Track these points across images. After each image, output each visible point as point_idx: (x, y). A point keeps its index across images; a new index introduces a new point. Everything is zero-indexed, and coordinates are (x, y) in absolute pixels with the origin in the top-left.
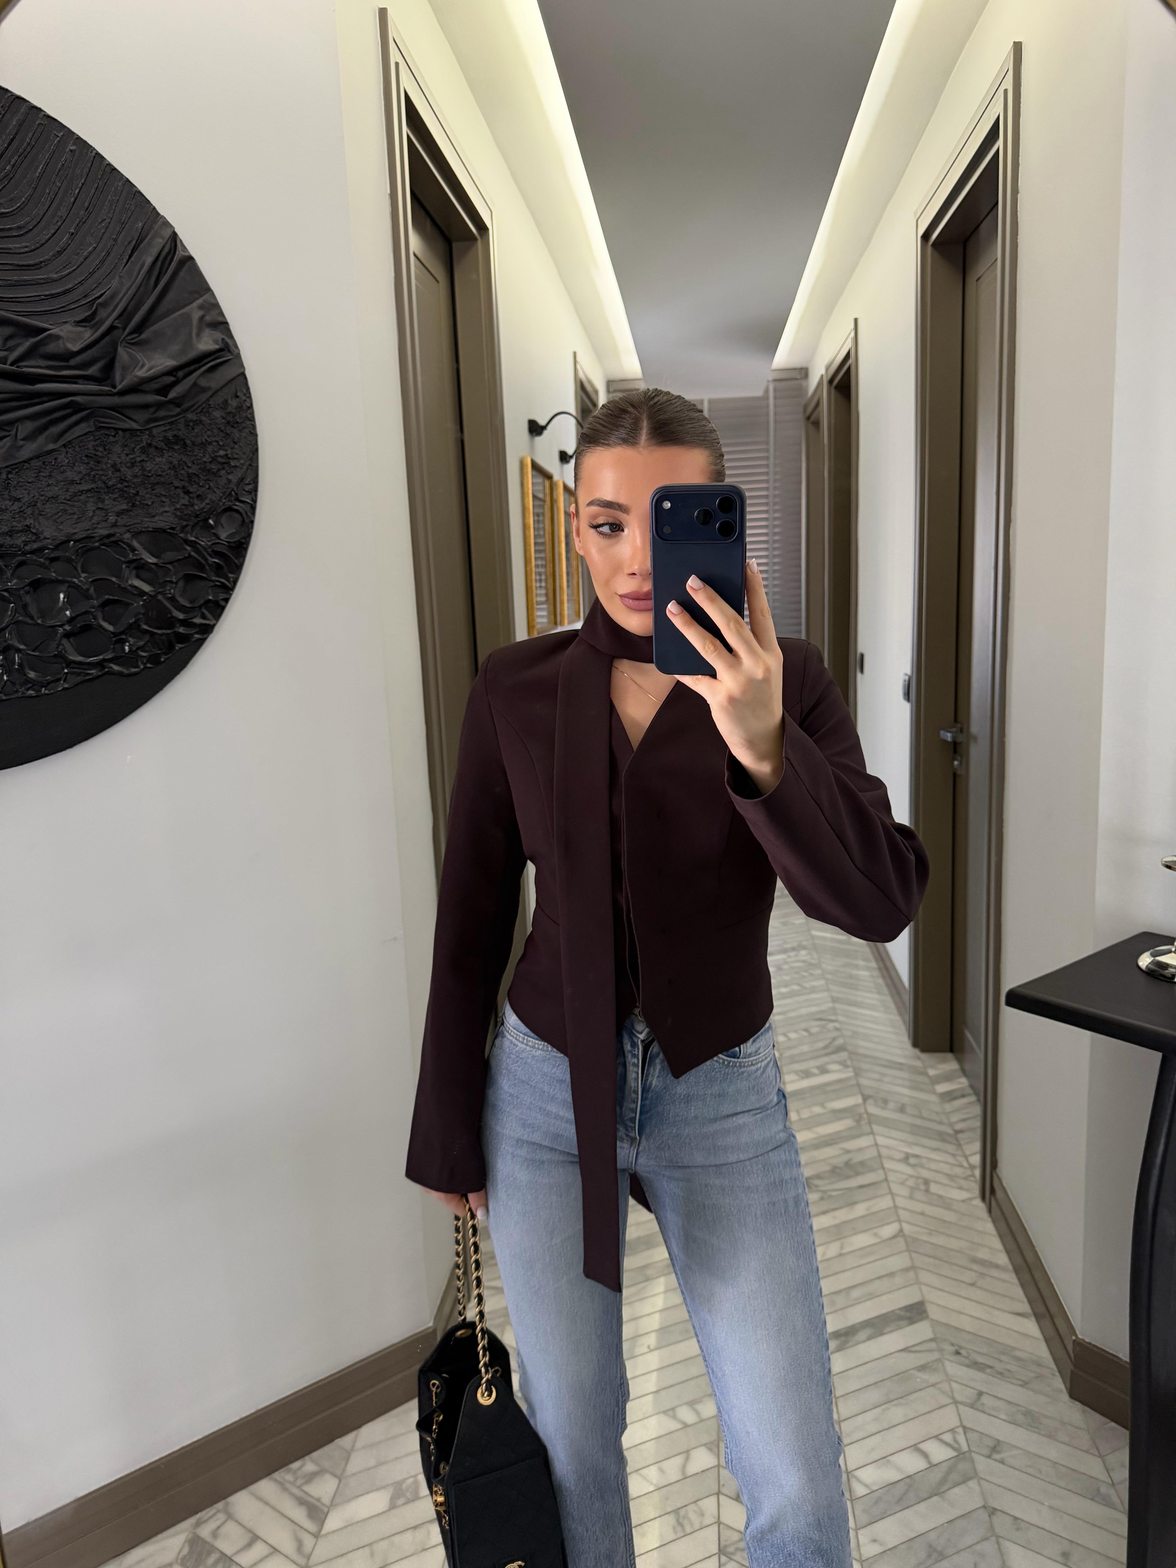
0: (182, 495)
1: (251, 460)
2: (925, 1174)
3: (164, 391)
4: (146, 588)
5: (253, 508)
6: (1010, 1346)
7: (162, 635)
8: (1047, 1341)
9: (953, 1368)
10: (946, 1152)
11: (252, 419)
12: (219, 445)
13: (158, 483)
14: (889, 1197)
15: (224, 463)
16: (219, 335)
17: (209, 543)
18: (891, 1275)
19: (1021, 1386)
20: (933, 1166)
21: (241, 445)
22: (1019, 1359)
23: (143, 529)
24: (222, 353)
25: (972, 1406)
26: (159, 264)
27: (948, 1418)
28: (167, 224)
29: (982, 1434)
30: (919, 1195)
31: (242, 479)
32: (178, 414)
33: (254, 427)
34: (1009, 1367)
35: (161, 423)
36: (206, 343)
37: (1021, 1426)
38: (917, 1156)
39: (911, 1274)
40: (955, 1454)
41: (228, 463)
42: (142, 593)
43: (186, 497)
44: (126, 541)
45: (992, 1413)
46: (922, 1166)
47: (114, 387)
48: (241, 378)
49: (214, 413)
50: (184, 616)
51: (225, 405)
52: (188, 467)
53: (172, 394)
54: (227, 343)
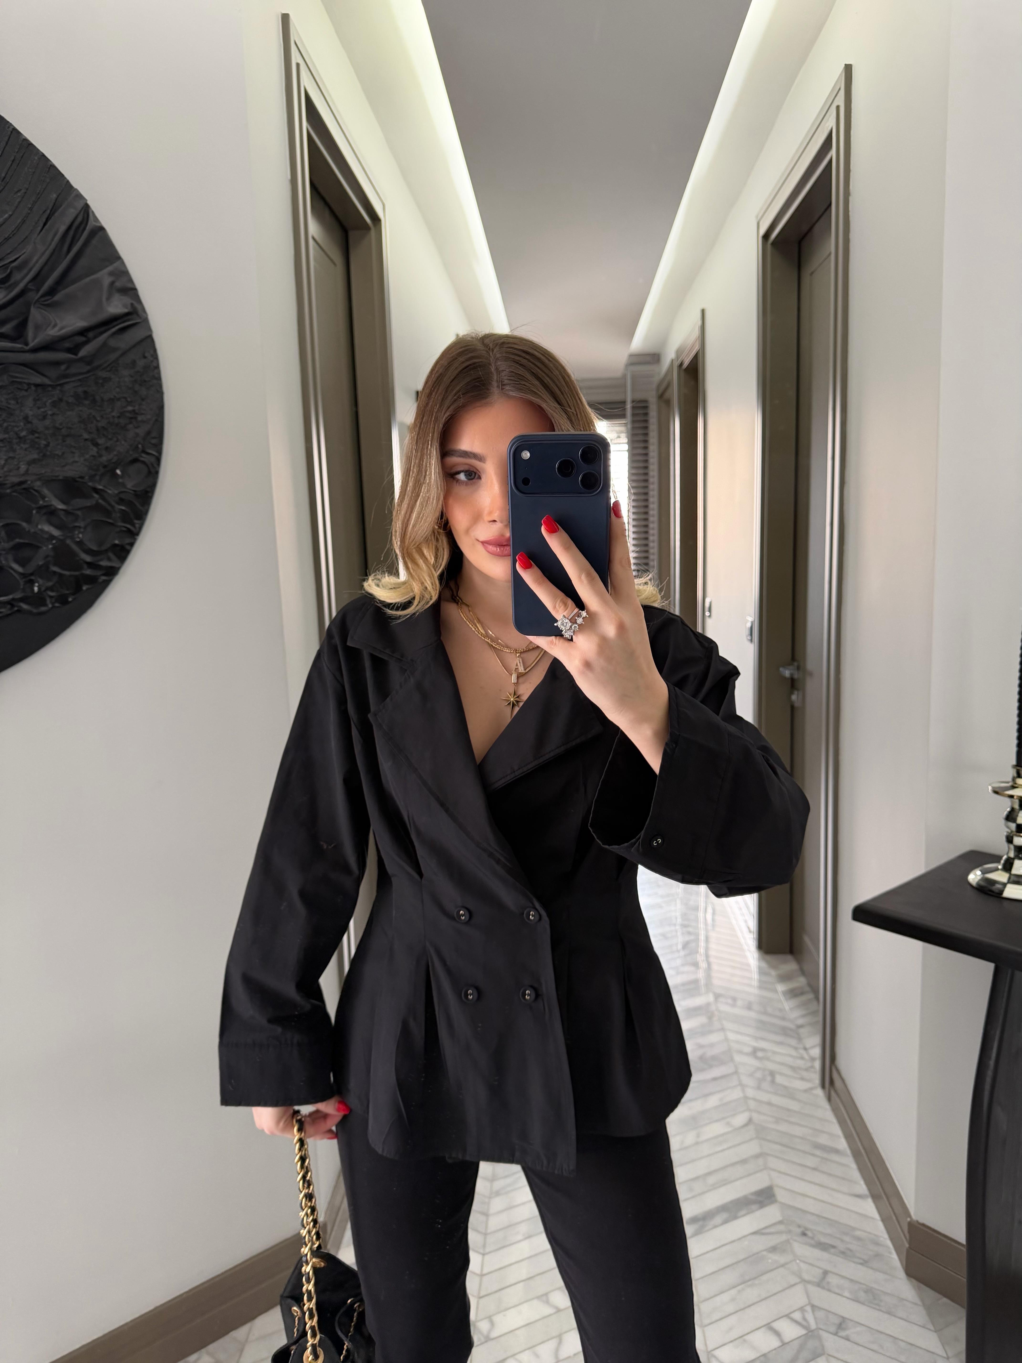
0: (91, 447)
1: (158, 416)
2: (771, 1066)
3: (74, 350)
4: (56, 533)
5: (158, 460)
6: (851, 1227)
7: (71, 576)
8: (883, 1220)
9: (801, 1249)
10: (790, 1046)
11: (159, 378)
12: (127, 401)
13: (68, 436)
14: (739, 1088)
15: (131, 418)
16: (127, 300)
17: (116, 492)
18: (744, 1162)
19: (861, 1264)
20: (778, 1058)
21: (149, 401)
22: (859, 1239)
23: (54, 478)
24: (130, 317)
25: (819, 1285)
26: (71, 233)
27: (797, 1297)
28: (79, 196)
29: (829, 1312)
30: (765, 1085)
31: (149, 433)
32: (88, 372)
33: (160, 386)
34: (850, 1246)
35: (73, 379)
36: (116, 307)
37: (863, 1304)
38: (763, 1050)
39: (760, 1161)
40: (804, 1332)
41: (136, 418)
42: (52, 537)
43: (95, 449)
44: (36, 488)
45: (837, 1291)
46: (768, 1059)
47: (27, 344)
48: (148, 341)
49: (123, 371)
50: (93, 559)
51: (134, 363)
52: (97, 421)
53: (82, 353)
54: (136, 307)
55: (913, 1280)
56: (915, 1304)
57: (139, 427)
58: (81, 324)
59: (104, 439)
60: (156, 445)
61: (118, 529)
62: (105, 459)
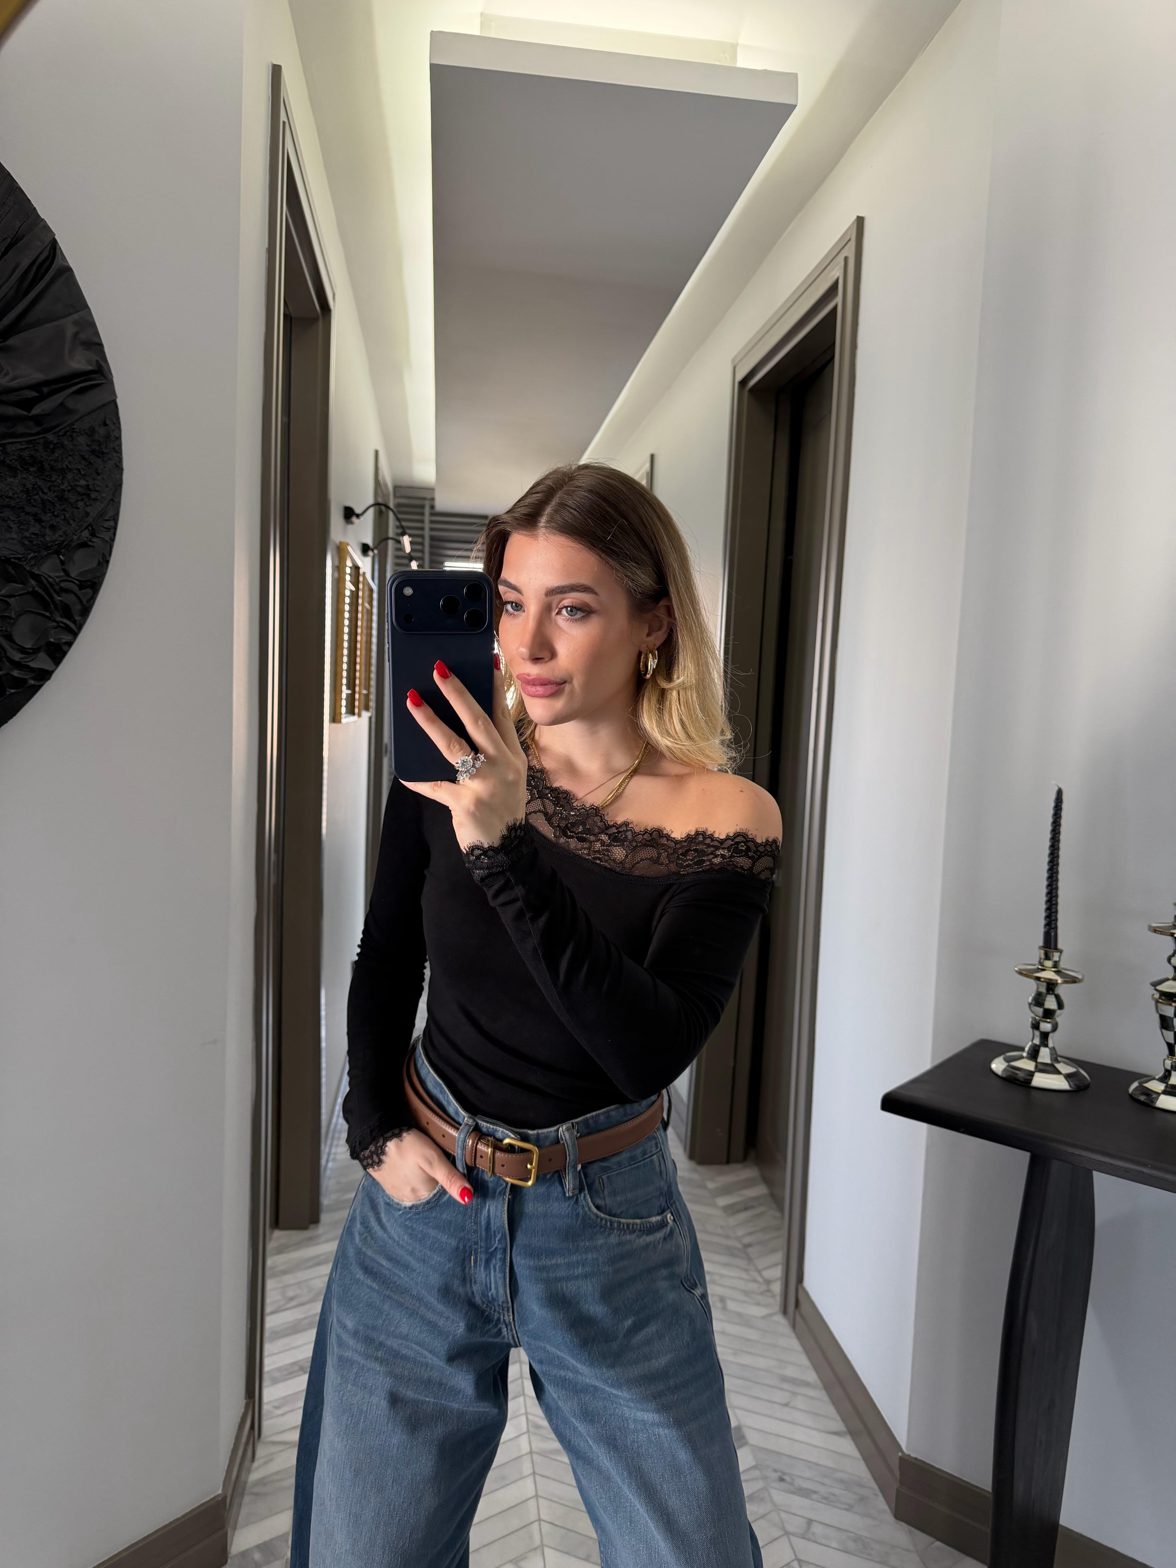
0: (33, 522)
1: (114, 495)
2: (720, 1291)
3: (26, 405)
5: (110, 546)
6: (831, 1468)
8: (863, 1457)
9: (781, 1497)
11: (118, 451)
12: (80, 473)
15: (84, 494)
16: (91, 355)
17: (58, 580)
19: (847, 1510)
20: (728, 1283)
21: (105, 477)
22: (842, 1481)
24: (93, 376)
27: (781, 1552)
28: (46, 228)
29: (817, 1565)
31: (101, 515)
32: (37, 434)
33: (120, 461)
34: (832, 1490)
35: (17, 440)
36: (78, 362)
41: (88, 496)
43: (37, 525)
45: (823, 1542)
48: (112, 406)
49: (79, 438)
50: (21, 658)
51: (91, 432)
52: (43, 493)
53: (36, 411)
54: (101, 366)
55: (903, 1524)
56: (908, 1551)
57: (91, 505)
58: (38, 376)
59: (49, 515)
60: (108, 529)
61: (55, 624)
62: (48, 539)
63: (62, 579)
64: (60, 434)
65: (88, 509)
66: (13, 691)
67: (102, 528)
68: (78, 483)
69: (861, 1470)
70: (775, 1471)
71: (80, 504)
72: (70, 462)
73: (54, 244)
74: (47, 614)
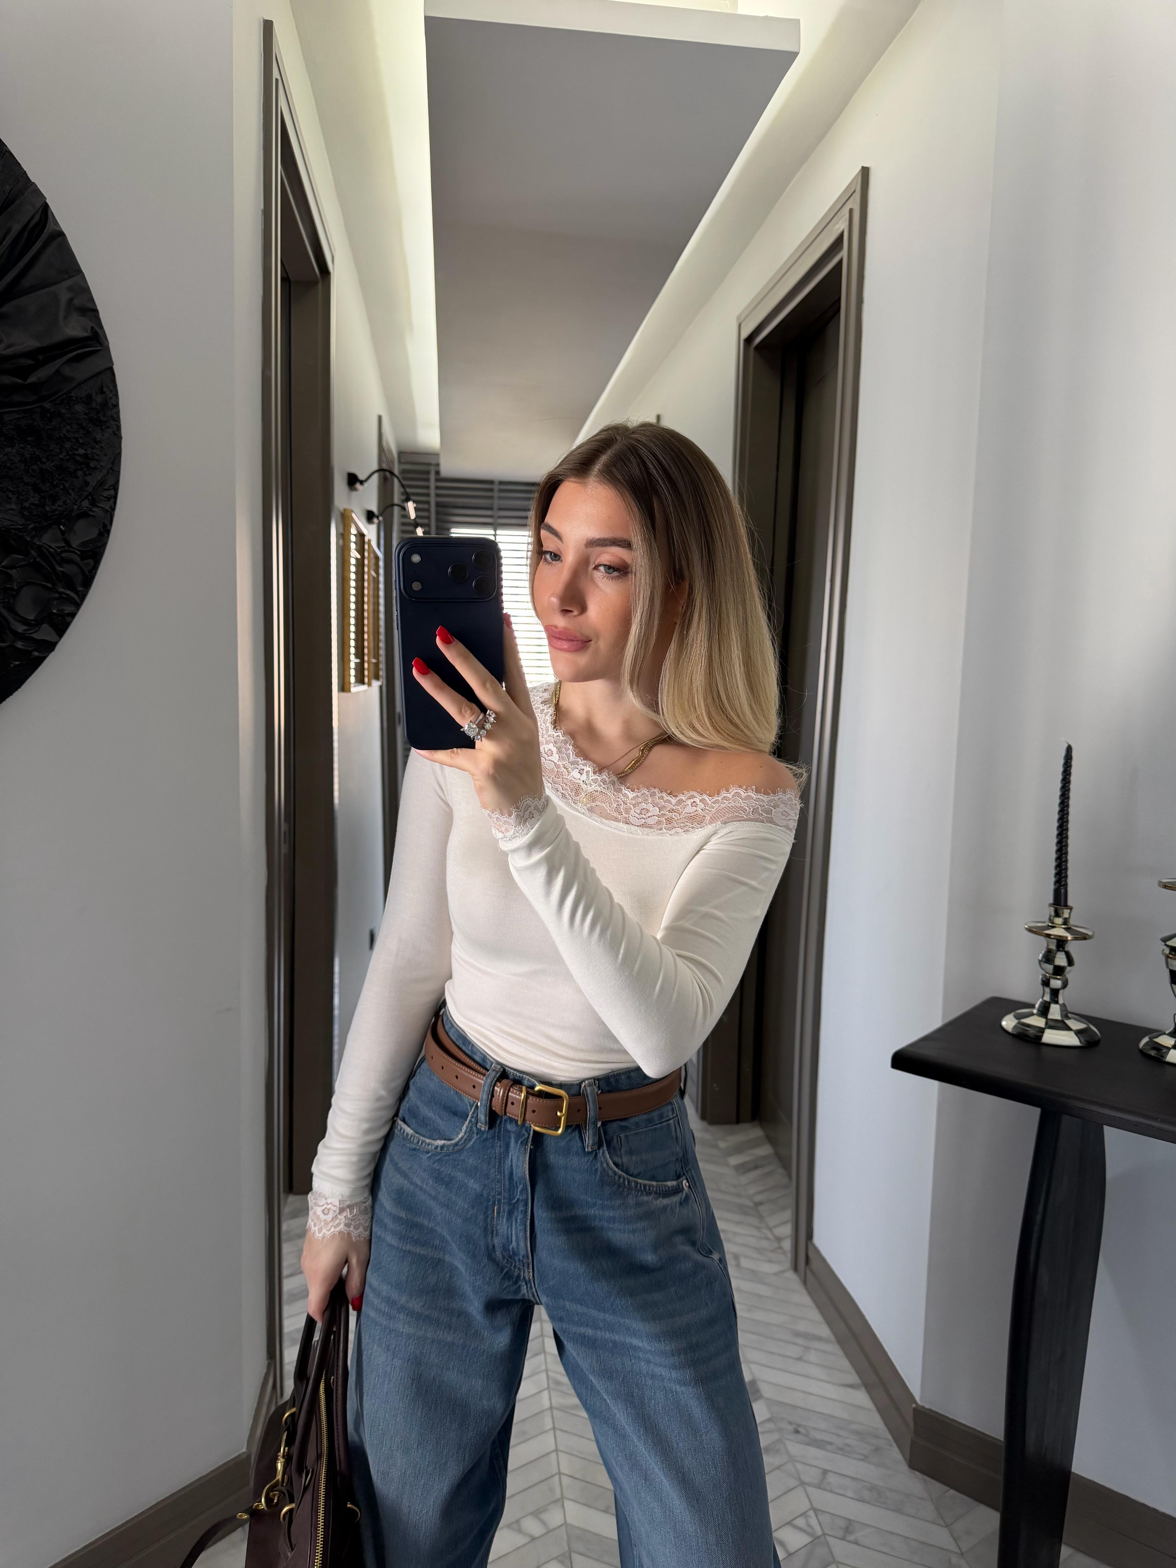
0: (32, 493)
1: (113, 463)
3: (22, 373)
5: (111, 517)
6: (847, 1420)
8: (879, 1410)
9: (795, 1448)
10: (752, 1225)
12: (78, 442)
15: (83, 463)
16: (86, 323)
19: (862, 1460)
21: (103, 445)
22: (856, 1432)
24: (88, 343)
25: (818, 1486)
26: (26, 234)
27: (800, 1500)
28: (37, 192)
29: (834, 1515)
31: (101, 483)
32: (36, 402)
33: (119, 428)
34: (848, 1441)
36: (73, 328)
37: (868, 1503)
40: (810, 1539)
41: (87, 465)
43: (37, 495)
45: (839, 1491)
48: (108, 373)
49: (75, 406)
50: (25, 630)
51: (89, 398)
52: (42, 462)
53: (32, 379)
54: (96, 333)
55: (917, 1473)
56: (922, 1499)
57: (90, 474)
58: (32, 344)
59: (48, 484)
60: (108, 499)
61: (57, 595)
62: (48, 509)
63: (62, 549)
64: (58, 402)
65: (88, 478)
66: (17, 663)
67: (102, 497)
68: (77, 452)
69: (874, 1421)
70: (790, 1423)
71: (80, 473)
72: (68, 431)
73: (46, 207)
74: (49, 585)
